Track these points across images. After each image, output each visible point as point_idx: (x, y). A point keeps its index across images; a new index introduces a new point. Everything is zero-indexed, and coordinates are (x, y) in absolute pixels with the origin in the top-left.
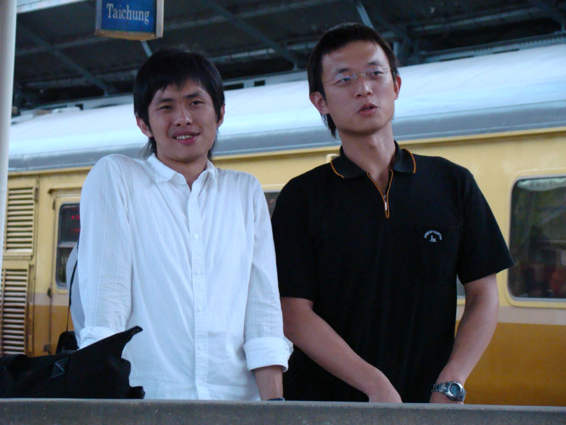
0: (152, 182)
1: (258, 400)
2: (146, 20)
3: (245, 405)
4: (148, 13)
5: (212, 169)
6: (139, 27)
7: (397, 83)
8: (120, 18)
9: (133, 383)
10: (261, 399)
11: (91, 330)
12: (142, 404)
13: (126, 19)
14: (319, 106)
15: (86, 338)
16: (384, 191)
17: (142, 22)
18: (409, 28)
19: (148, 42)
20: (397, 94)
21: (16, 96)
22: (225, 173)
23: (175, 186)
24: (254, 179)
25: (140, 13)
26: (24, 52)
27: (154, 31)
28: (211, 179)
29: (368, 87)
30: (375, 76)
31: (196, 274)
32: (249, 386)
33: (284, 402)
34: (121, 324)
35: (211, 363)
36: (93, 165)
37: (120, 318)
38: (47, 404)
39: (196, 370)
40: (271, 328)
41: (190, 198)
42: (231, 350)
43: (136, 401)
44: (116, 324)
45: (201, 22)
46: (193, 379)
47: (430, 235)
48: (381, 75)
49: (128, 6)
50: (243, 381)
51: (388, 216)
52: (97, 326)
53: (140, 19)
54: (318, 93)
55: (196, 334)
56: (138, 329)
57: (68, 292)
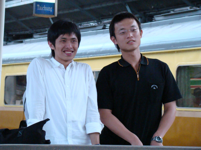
0: (52, 67)
1: (90, 144)
2: (51, 10)
3: (86, 146)
4: (52, 8)
5: (73, 63)
6: (49, 13)
7: (141, 32)
8: (42, 10)
9: (46, 139)
10: (92, 144)
11: (31, 120)
12: (50, 146)
13: (44, 10)
14: (114, 41)
15: (29, 123)
16: (137, 71)
17: (50, 11)
18: (145, 13)
19: (52, 18)
20: (141, 36)
21: (5, 37)
22: (78, 64)
23: (60, 68)
24: (89, 66)
25: (49, 8)
26: (8, 22)
27: (54, 14)
28: (73, 66)
29: (131, 35)
30: (133, 31)
31: (67, 100)
32: (87, 140)
33: (100, 145)
34: (42, 118)
35: (73, 132)
36: (31, 61)
37: (41, 115)
38: (16, 146)
39: (68, 134)
40: (95, 119)
41: (66, 73)
42: (80, 127)
43: (48, 145)
44: (40, 117)
45: (71, 11)
46: (66, 137)
47: (153, 86)
48: (136, 30)
49: (45, 6)
50: (85, 138)
51: (138, 80)
52: (33, 118)
53: (49, 10)
54: (113, 37)
55: (68, 121)
56: (48, 120)
57: (23, 106)
